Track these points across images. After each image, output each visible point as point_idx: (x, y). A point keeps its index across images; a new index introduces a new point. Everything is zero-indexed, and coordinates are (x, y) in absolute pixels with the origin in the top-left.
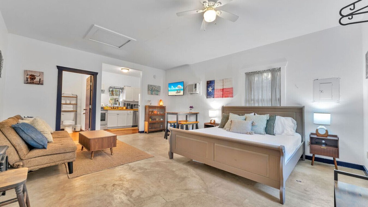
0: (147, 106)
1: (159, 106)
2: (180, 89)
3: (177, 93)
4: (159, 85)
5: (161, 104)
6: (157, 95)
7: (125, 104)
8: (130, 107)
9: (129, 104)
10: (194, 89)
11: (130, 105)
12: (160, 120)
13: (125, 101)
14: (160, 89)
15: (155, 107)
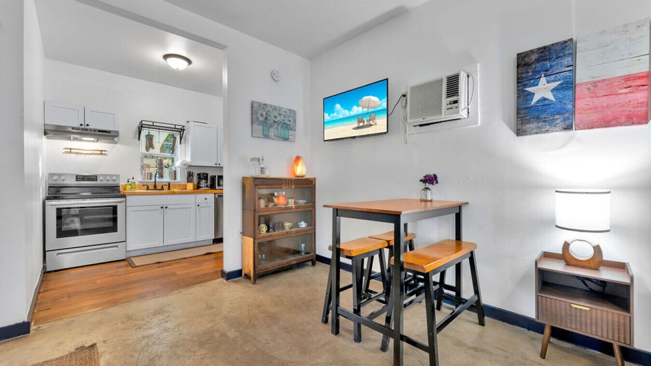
0: (247, 178)
1: (292, 177)
2: (370, 110)
3: (358, 128)
4: (292, 108)
5: (301, 170)
6: (286, 139)
7: (190, 175)
8: (209, 183)
9: (205, 174)
10: (445, 101)
11: (206, 178)
12: (298, 226)
13: (190, 166)
14: (295, 121)
15: (277, 183)
